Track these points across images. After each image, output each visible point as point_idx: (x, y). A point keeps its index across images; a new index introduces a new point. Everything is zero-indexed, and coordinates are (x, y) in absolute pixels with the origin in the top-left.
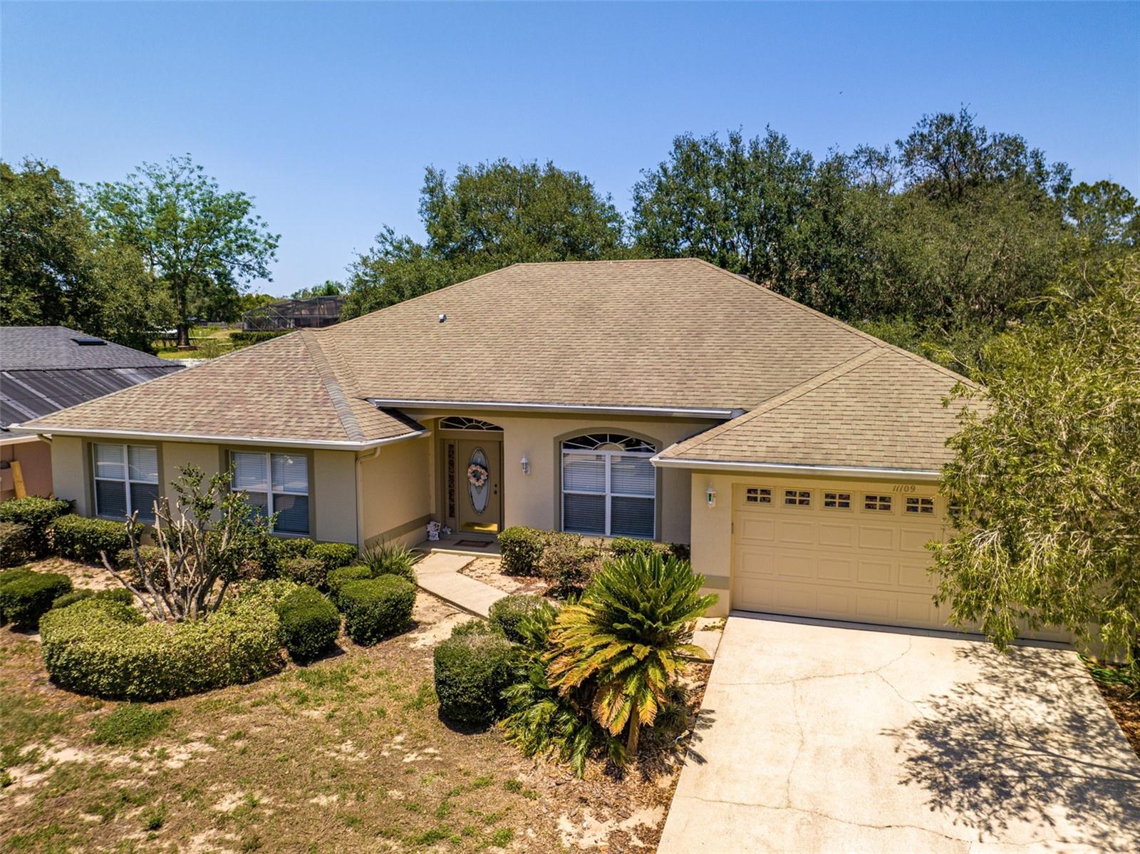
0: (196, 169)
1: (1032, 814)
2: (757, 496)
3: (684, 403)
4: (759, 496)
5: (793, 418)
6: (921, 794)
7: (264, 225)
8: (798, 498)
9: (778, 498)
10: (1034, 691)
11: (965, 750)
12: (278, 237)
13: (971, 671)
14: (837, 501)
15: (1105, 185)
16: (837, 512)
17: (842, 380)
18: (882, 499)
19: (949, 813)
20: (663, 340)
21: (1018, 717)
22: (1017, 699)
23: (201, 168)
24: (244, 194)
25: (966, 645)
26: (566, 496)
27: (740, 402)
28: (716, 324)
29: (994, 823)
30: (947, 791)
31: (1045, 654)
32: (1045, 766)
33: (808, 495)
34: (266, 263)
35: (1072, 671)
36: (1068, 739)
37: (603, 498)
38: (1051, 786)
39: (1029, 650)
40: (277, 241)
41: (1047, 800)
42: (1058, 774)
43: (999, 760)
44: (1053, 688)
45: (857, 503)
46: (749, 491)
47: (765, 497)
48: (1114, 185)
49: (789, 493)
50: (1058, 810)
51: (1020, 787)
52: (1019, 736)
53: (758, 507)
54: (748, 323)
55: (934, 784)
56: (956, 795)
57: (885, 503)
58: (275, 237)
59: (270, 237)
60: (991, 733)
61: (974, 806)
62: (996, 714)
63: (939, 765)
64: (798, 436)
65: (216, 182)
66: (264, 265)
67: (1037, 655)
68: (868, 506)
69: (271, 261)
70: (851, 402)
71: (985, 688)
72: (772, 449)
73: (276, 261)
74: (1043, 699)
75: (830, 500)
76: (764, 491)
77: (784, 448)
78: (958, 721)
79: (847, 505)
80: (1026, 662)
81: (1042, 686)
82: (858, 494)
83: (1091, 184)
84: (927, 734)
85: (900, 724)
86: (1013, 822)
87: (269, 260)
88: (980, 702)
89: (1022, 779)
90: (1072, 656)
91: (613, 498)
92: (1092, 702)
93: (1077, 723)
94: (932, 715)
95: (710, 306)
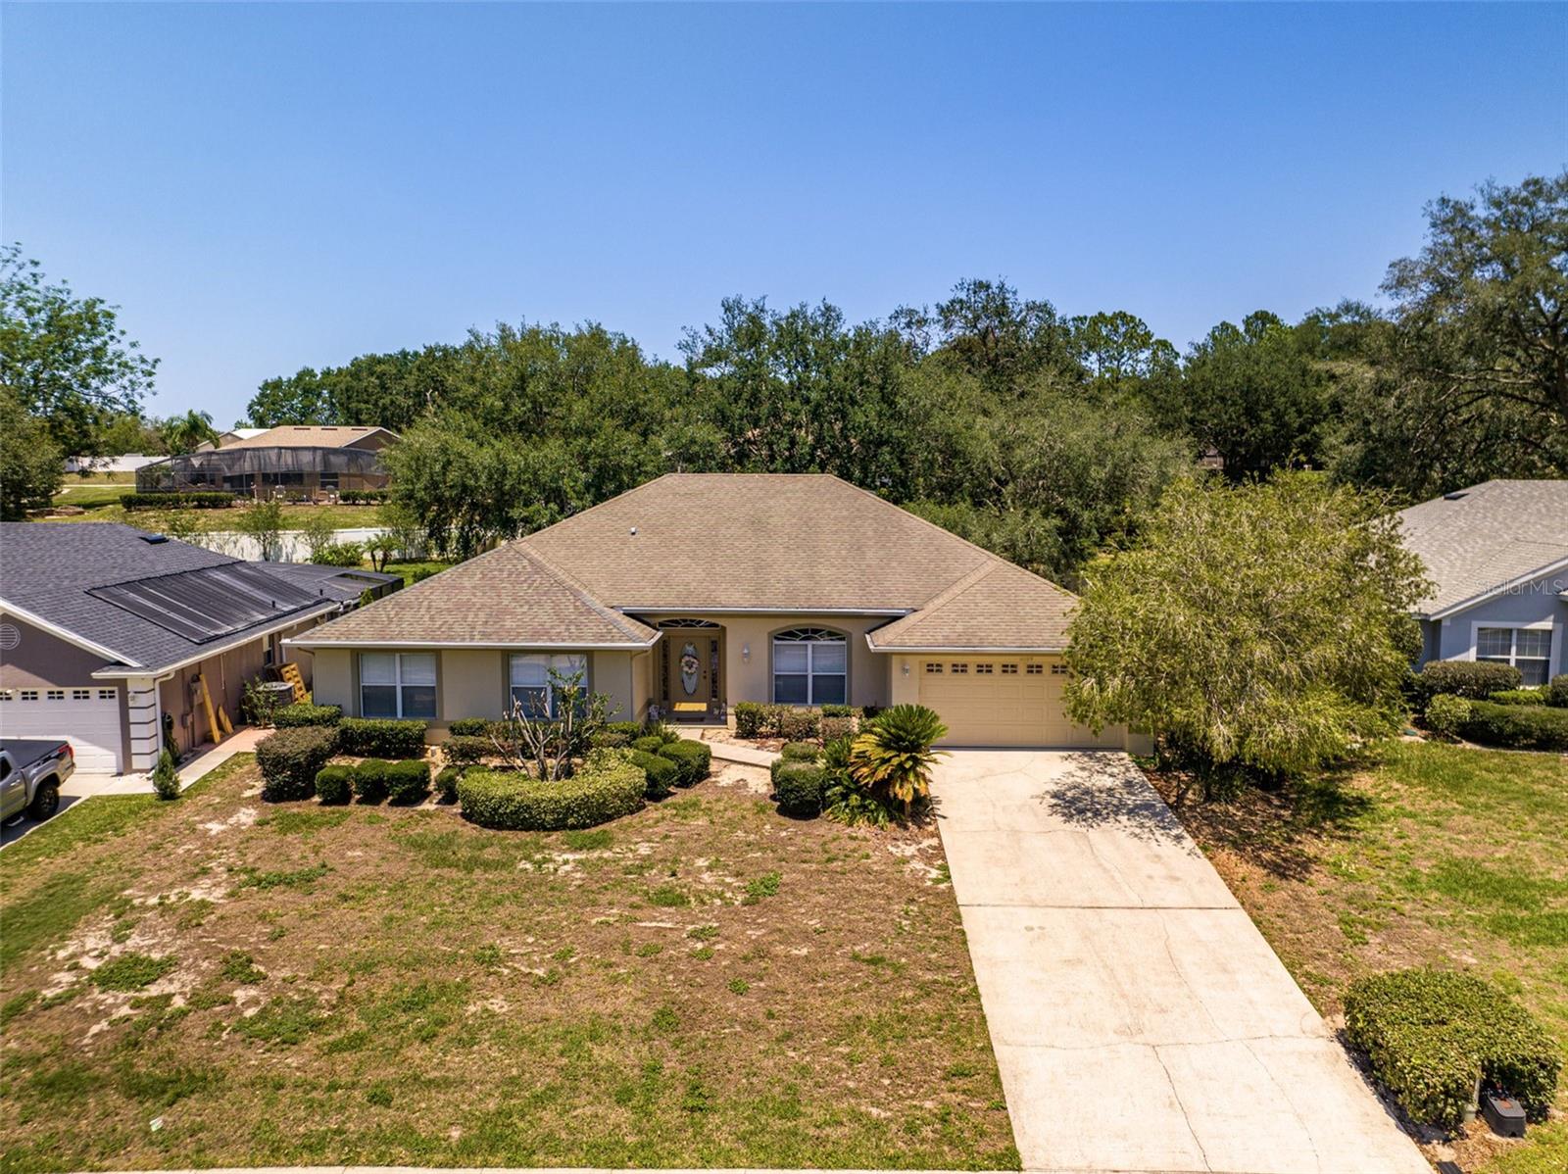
0: (29, 265)
1: (1111, 820)
2: (933, 668)
3: (871, 605)
4: (935, 668)
5: (953, 616)
6: (1058, 819)
7: (133, 345)
8: (960, 669)
9: (947, 669)
10: (1105, 773)
11: (1073, 801)
12: (156, 361)
13: (1071, 766)
14: (985, 669)
15: (1122, 316)
16: (984, 676)
17: (977, 587)
18: (1012, 666)
19: (1074, 823)
20: (833, 553)
21: (1099, 784)
22: (1096, 777)
23: (36, 264)
24: (102, 302)
25: (1065, 754)
26: (777, 677)
27: (909, 604)
28: (869, 539)
29: (1094, 825)
30: (1072, 816)
31: (1109, 755)
32: (1115, 802)
33: (966, 666)
34: (142, 397)
35: (1125, 761)
36: (1124, 791)
37: (806, 676)
38: (1119, 810)
39: (1099, 754)
40: (154, 367)
41: (1117, 815)
42: (1122, 805)
43: (1093, 803)
44: (1116, 770)
45: (997, 669)
46: (928, 665)
47: (939, 668)
48: (1131, 317)
49: (954, 665)
50: (1123, 818)
51: (1105, 811)
52: (1101, 792)
53: (934, 676)
54: (894, 538)
55: (1064, 815)
56: (1076, 818)
57: (1014, 669)
58: (150, 360)
59: (143, 361)
60: (1087, 792)
61: (1084, 820)
62: (1088, 784)
63: (1065, 807)
64: (959, 628)
65: (66, 286)
66: (137, 398)
67: (1105, 756)
68: (1004, 671)
69: (147, 393)
70: (986, 602)
71: (1080, 773)
72: (946, 637)
73: (155, 394)
74: (1111, 775)
75: (980, 669)
76: (938, 665)
77: (953, 636)
78: (1069, 789)
79: (990, 671)
80: (1099, 760)
81: (1109, 770)
82: (997, 664)
83: (1109, 314)
84: (1055, 796)
85: (1040, 792)
86: (1103, 824)
87: (145, 393)
88: (1079, 780)
89: (1106, 808)
90: (1124, 755)
91: (814, 677)
92: (1135, 775)
93: (1129, 784)
94: (1056, 788)
95: (858, 522)
